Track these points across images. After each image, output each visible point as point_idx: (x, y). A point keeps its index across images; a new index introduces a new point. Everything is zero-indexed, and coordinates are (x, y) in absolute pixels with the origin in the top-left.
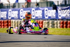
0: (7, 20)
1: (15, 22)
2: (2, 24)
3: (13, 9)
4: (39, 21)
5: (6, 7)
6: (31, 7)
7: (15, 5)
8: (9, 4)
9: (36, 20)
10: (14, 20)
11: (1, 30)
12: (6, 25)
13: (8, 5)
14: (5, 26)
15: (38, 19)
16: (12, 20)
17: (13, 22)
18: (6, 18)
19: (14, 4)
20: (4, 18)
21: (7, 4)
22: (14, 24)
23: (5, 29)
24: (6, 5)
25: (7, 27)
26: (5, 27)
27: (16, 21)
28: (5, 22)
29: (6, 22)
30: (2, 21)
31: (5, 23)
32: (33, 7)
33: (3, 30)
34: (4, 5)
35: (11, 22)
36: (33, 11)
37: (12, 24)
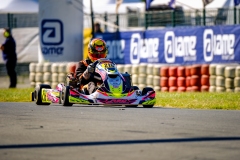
0: (195, 66)
1: (223, 70)
2: (180, 79)
5: (194, 22)
7: (224, 13)
8: (204, 11)
10: (219, 66)
11: (176, 98)
12: (192, 83)
13: (202, 14)
14: (190, 86)
16: (212, 66)
17: (218, 72)
19: (221, 10)
21: (197, 11)
22: (219, 78)
23: (188, 94)
24: (193, 15)
25: (194, 87)
26: (189, 88)
27: (228, 68)
28: (190, 70)
29: (192, 72)
30: (180, 68)
31: (190, 75)
33: (180, 97)
34: (186, 14)
35: (211, 72)
37: (215, 79)
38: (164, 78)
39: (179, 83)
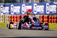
2: (15, 19)
3: (26, 4)
4: (53, 16)
6: (45, 2)
9: (50, 15)
15: (53, 14)
18: (19, 13)
20: (17, 13)
28: (18, 17)
30: (15, 16)
32: (47, 2)
36: (48, 6)
38: (10, 19)
39: (15, 20)
